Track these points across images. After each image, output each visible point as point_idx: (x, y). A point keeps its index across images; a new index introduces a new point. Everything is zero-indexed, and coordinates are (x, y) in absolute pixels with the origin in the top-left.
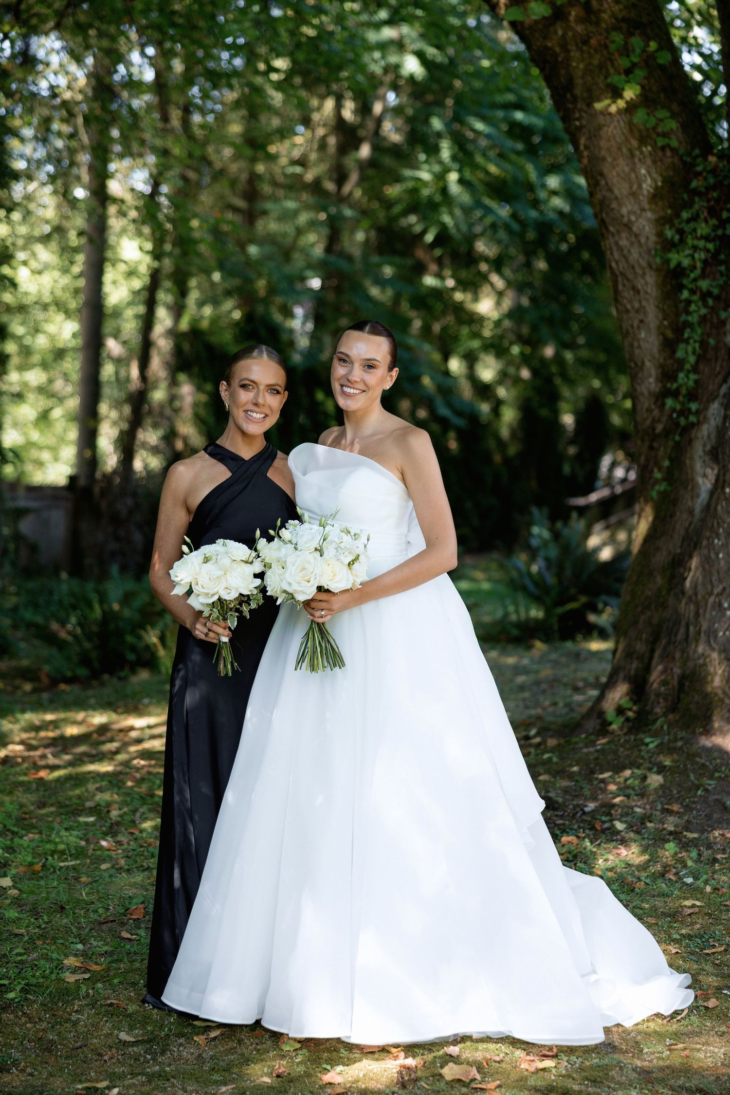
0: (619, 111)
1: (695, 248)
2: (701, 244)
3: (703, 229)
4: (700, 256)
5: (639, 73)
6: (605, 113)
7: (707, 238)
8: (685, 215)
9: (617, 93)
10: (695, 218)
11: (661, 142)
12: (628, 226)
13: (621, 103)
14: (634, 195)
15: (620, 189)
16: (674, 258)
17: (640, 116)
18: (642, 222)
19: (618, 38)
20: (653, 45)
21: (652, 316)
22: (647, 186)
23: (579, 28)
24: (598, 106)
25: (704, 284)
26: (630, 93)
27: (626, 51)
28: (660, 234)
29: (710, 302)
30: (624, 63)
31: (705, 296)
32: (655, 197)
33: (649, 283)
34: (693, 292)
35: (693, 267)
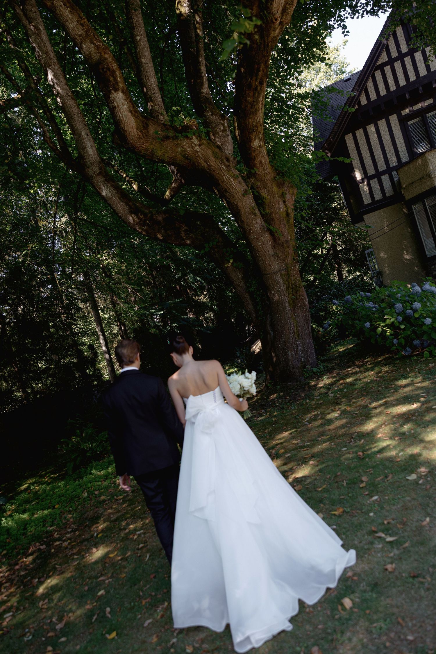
1: (254, 286)
3: (254, 282)
5: (232, 256)
6: (228, 267)
8: (250, 280)
9: (229, 262)
10: (252, 280)
11: (240, 268)
12: (239, 285)
13: (230, 264)
15: (235, 279)
16: (250, 289)
17: (235, 265)
18: (242, 284)
19: (224, 250)
20: (232, 249)
21: (250, 302)
22: (240, 276)
24: (226, 266)
26: (231, 261)
27: (227, 251)
28: (246, 285)
30: (227, 254)
32: (242, 278)
33: (247, 295)
34: (256, 295)
35: (255, 290)
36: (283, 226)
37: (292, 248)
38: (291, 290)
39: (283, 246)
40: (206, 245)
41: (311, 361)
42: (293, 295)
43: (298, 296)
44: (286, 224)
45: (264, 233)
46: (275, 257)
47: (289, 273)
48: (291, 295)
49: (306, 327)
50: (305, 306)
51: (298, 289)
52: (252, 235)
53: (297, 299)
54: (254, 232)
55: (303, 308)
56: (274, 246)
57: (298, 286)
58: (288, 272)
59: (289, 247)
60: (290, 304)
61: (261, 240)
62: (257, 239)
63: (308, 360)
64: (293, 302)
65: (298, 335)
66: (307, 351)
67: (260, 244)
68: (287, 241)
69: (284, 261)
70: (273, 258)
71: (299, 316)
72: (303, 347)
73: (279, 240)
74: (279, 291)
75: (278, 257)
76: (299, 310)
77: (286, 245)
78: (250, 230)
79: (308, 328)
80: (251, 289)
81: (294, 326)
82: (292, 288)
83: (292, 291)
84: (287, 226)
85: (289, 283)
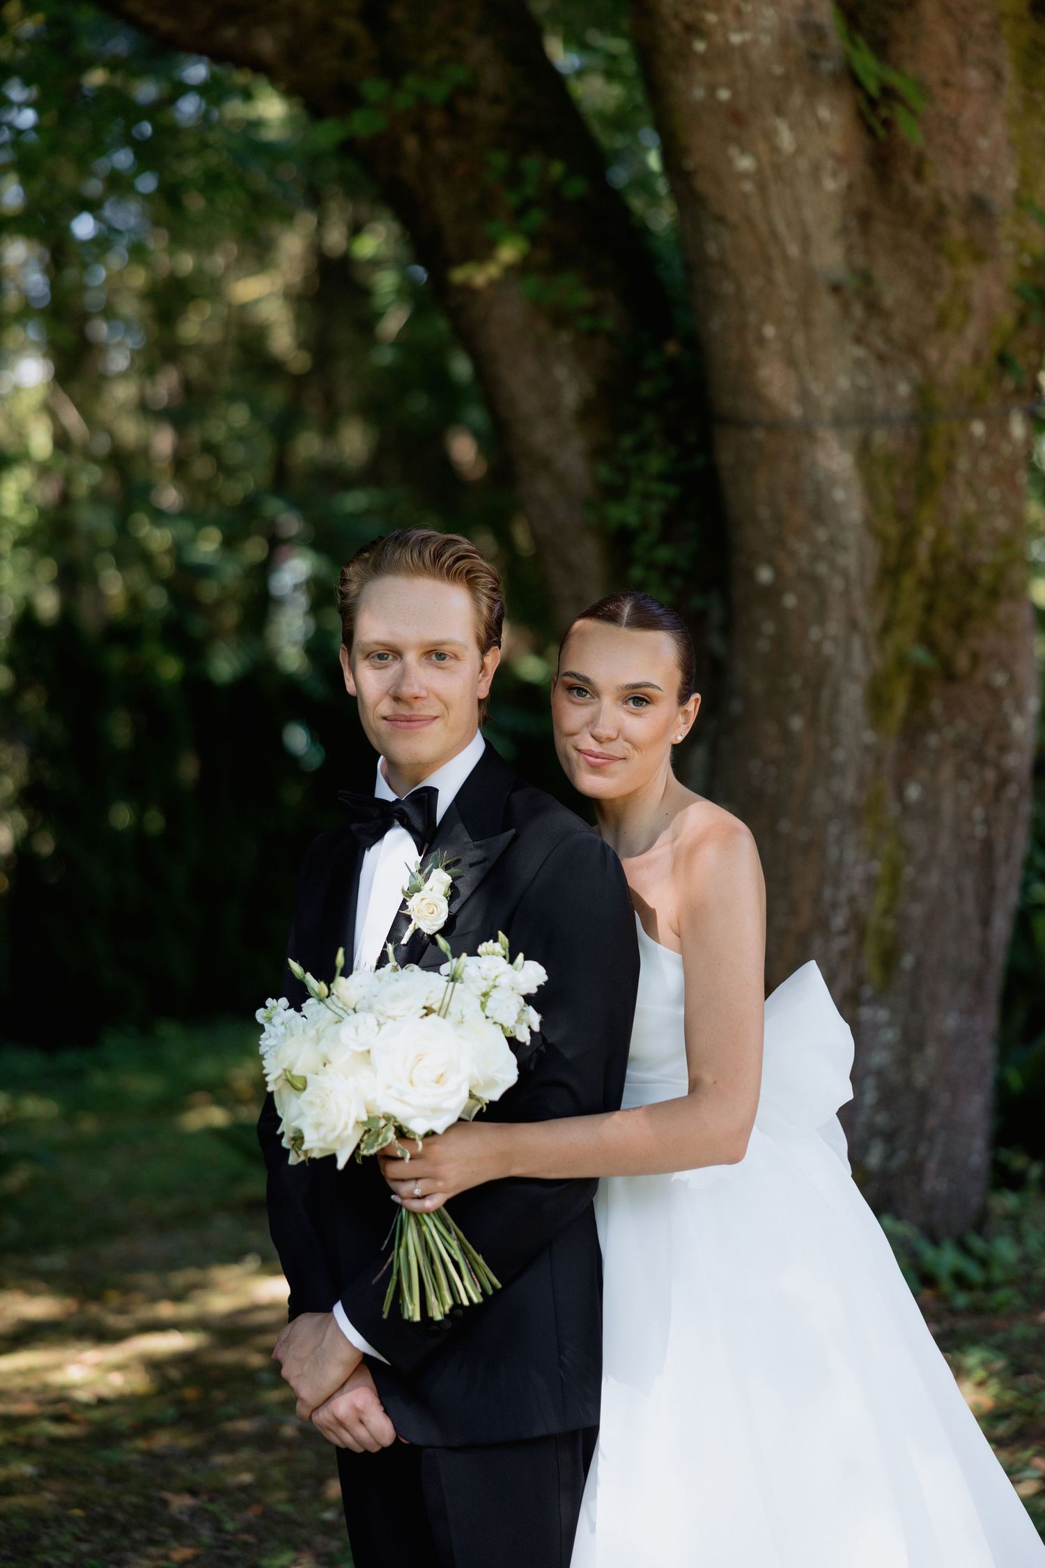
0: (492, 284)
1: (647, 496)
2: (656, 488)
3: (656, 463)
4: (656, 508)
5: (536, 218)
7: (664, 478)
8: (627, 441)
9: (487, 253)
10: (642, 447)
11: (585, 323)
12: (548, 464)
13: (493, 270)
14: (551, 411)
16: (617, 512)
18: (567, 455)
19: (499, 160)
20: (559, 168)
22: (569, 396)
23: (443, 147)
25: (664, 554)
26: (509, 253)
27: (514, 178)
28: (594, 473)
29: (677, 582)
30: (511, 199)
31: (668, 571)
32: (586, 413)
33: (586, 555)
34: (650, 566)
35: (644, 527)
36: (975, 77)
37: (1009, 271)
38: (911, 601)
39: (933, 230)
40: (373, 89)
41: (935, 1184)
42: (927, 639)
43: (962, 662)
44: (1009, 72)
45: (811, 94)
46: (846, 307)
47: (936, 460)
48: (904, 637)
49: (970, 908)
50: (1003, 748)
51: (977, 600)
52: (701, 75)
53: (949, 675)
54: (722, 55)
55: (980, 758)
56: (865, 218)
57: (986, 577)
58: (925, 445)
59: (980, 256)
60: (877, 700)
61: (770, 136)
62: (736, 116)
63: (916, 1169)
64: (919, 693)
65: (889, 960)
66: (924, 1102)
67: (745, 163)
68: (979, 207)
69: (913, 349)
70: (827, 306)
71: (928, 813)
72: (904, 1062)
73: (919, 174)
74: (816, 583)
75: (873, 307)
76: (947, 772)
77: (956, 231)
78: (694, 29)
79: (986, 921)
80: (624, 513)
81: (871, 883)
82: (931, 585)
83: (929, 608)
84: (1012, 93)
85: (909, 538)
